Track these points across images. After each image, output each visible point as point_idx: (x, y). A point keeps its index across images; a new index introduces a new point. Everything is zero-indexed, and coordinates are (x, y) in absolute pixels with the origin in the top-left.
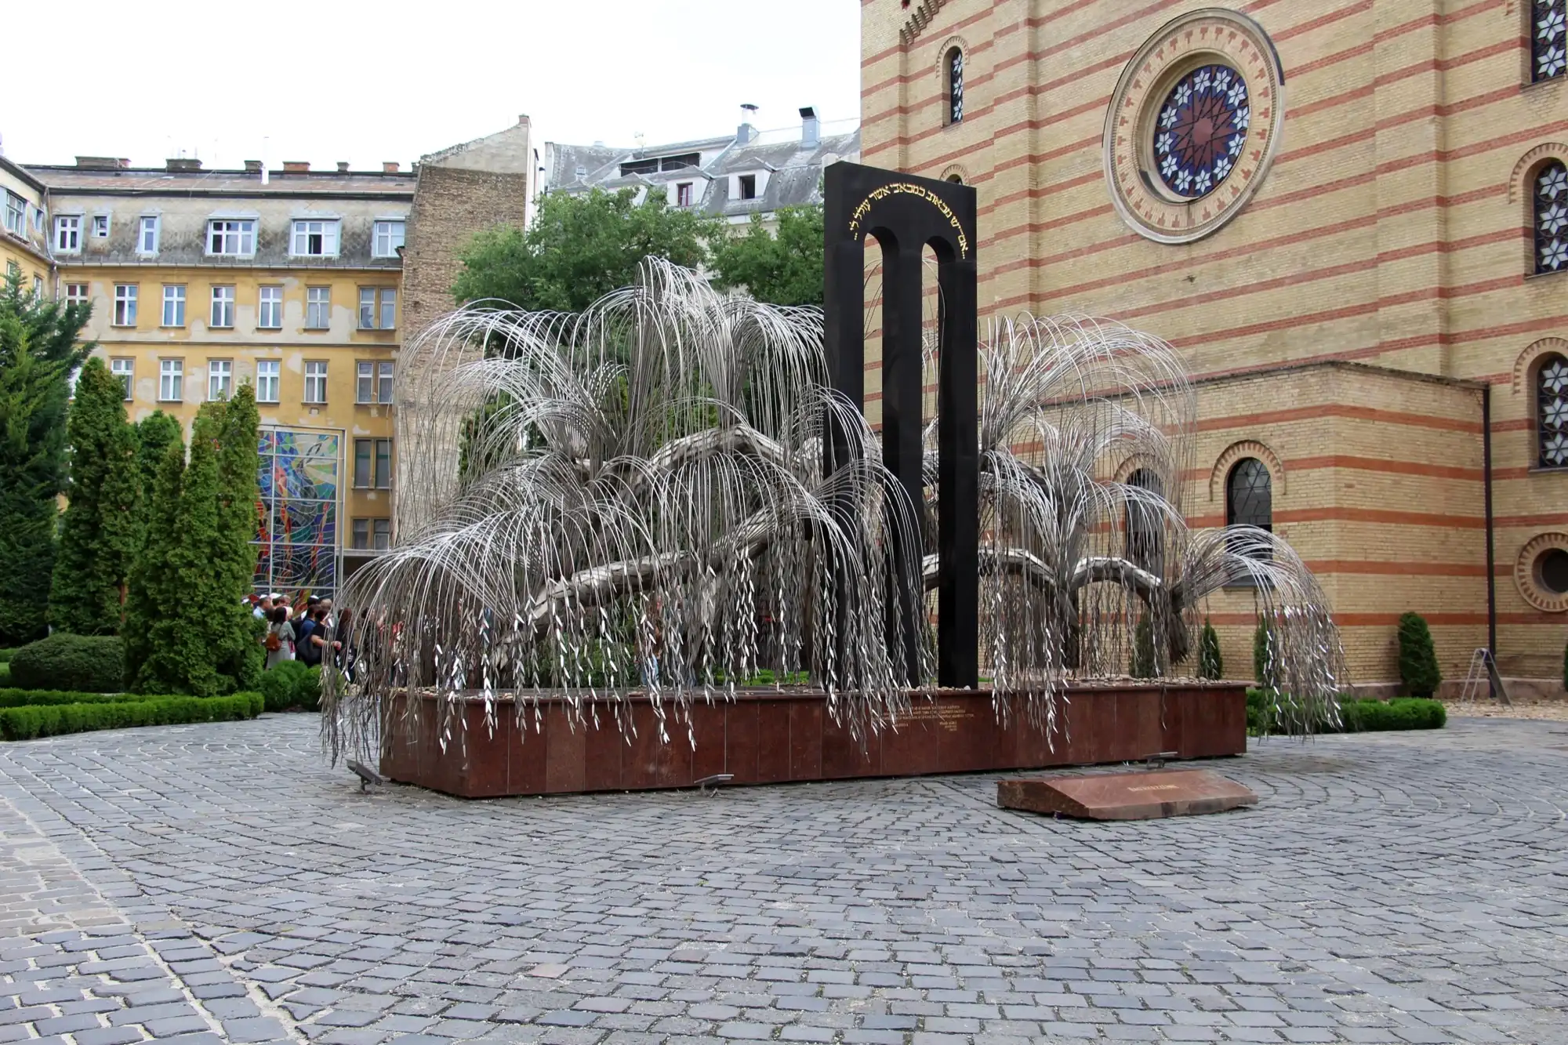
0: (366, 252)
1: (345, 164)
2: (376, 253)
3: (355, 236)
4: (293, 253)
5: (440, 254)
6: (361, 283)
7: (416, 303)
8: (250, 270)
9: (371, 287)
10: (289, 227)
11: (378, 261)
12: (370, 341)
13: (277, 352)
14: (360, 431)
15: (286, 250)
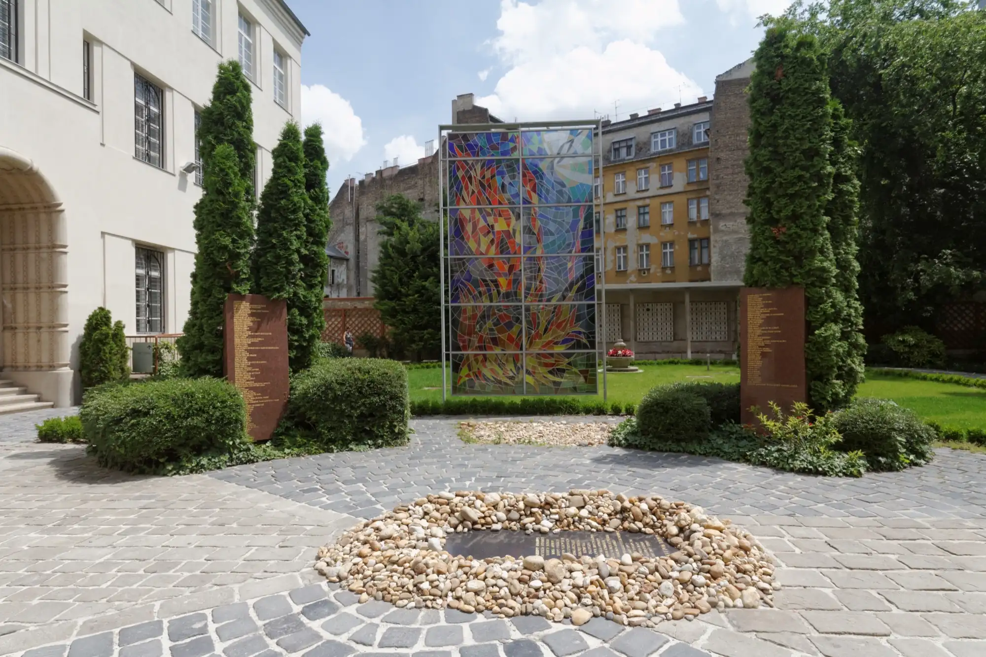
0: (690, 143)
1: (679, 104)
2: (695, 141)
3: (684, 135)
4: (653, 150)
5: (731, 129)
6: (688, 158)
7: (718, 159)
8: (633, 162)
9: (693, 160)
10: (650, 138)
11: (696, 146)
12: (695, 187)
13: (647, 201)
14: (690, 236)
15: (649, 150)
